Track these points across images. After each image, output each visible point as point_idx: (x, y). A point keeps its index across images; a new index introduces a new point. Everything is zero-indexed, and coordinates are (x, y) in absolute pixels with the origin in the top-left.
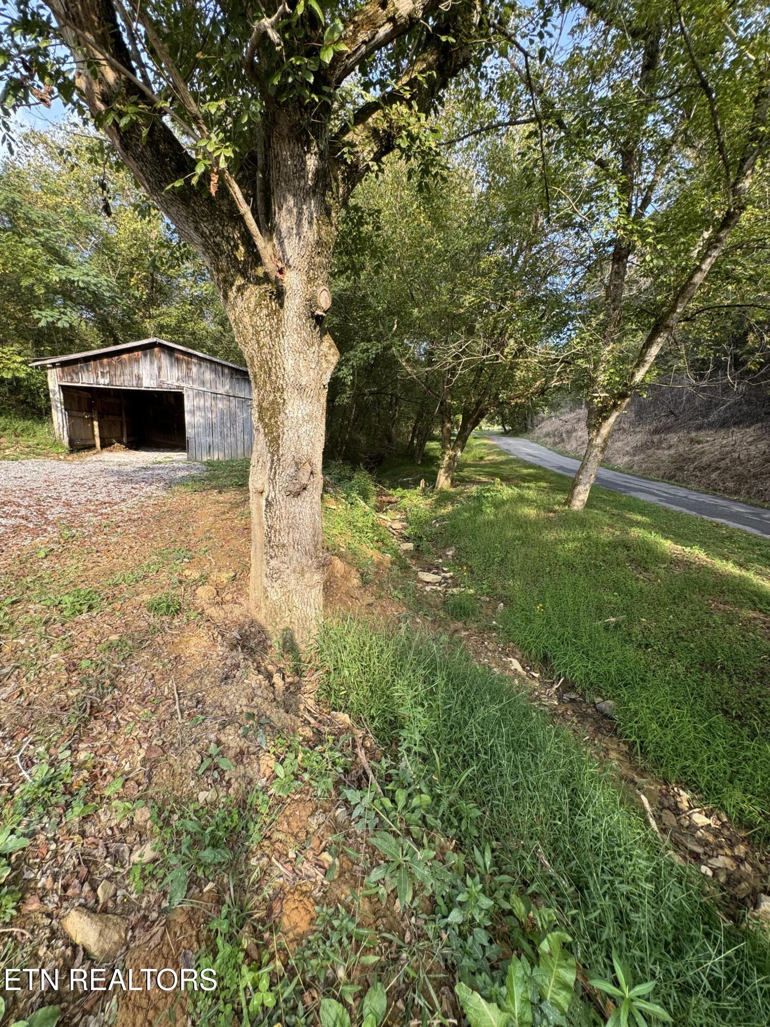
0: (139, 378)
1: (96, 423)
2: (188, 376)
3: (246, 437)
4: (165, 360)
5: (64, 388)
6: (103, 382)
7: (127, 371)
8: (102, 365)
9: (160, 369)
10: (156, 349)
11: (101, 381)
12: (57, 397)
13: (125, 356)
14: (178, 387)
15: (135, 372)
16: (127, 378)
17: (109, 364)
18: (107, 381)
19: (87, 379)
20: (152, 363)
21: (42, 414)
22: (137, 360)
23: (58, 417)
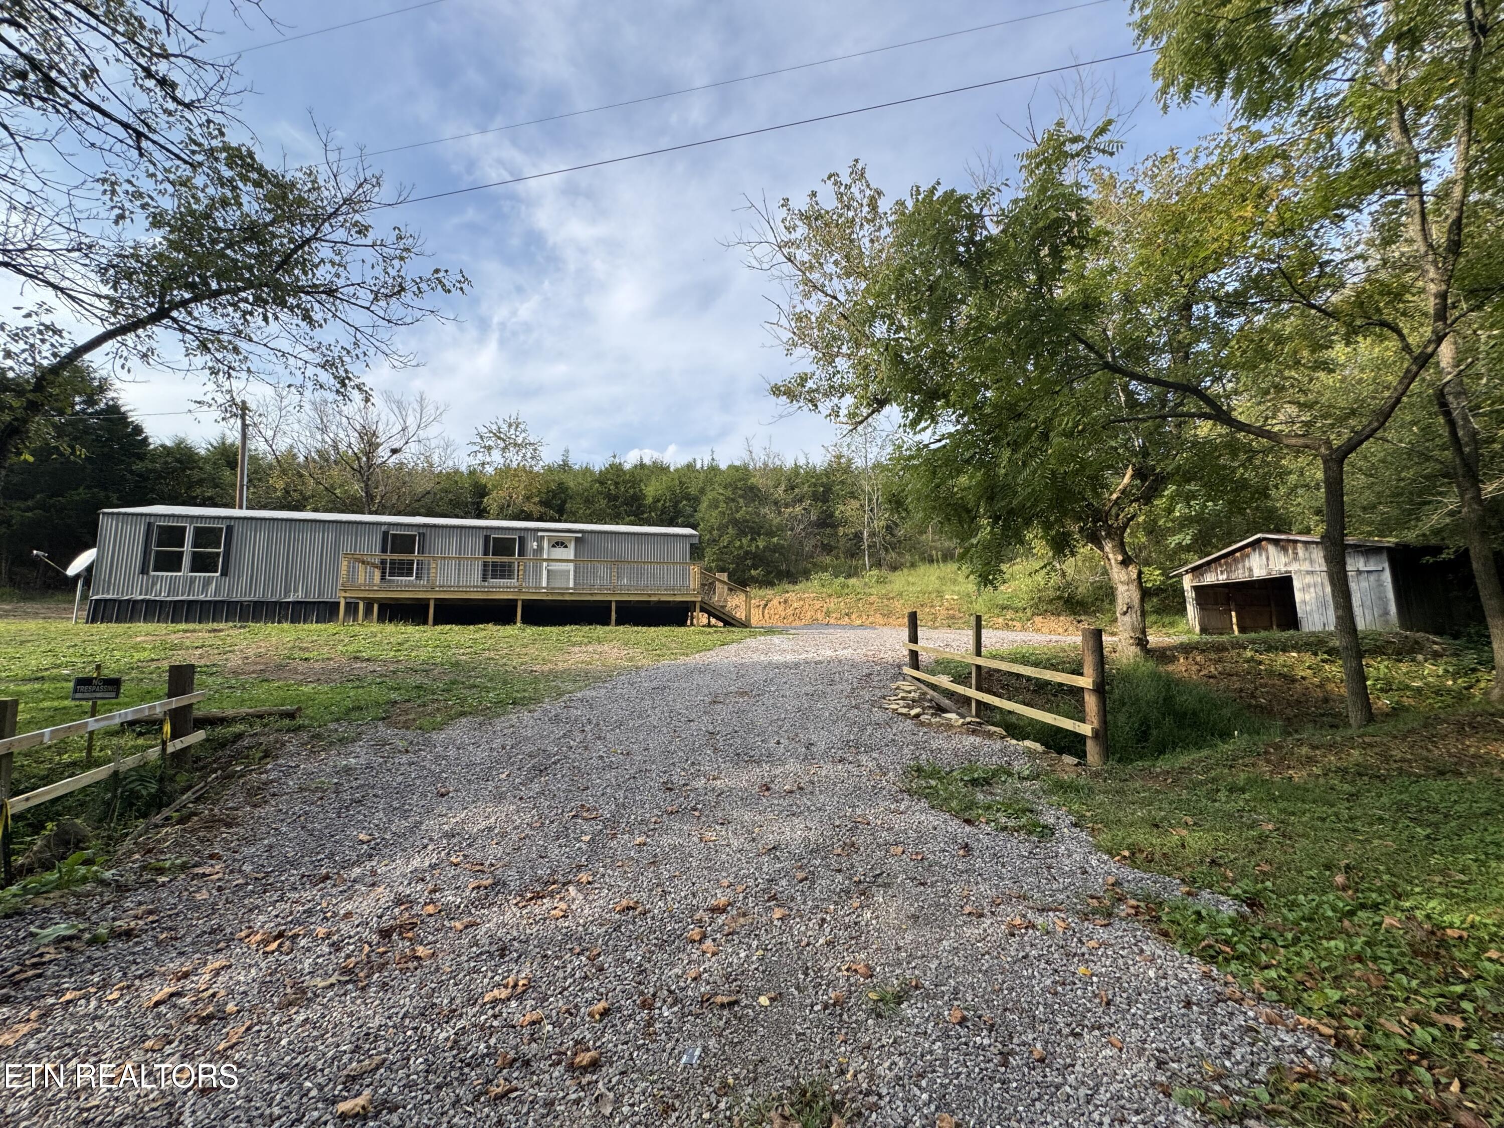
0: (1250, 570)
1: (1233, 614)
2: (1296, 558)
3: (1366, 612)
4: (1271, 549)
5: (1195, 588)
6: (1222, 578)
7: (1240, 566)
8: (1221, 566)
9: (1268, 559)
10: (1263, 543)
11: (1220, 578)
12: (1190, 595)
13: (1238, 554)
14: (1286, 572)
15: (1247, 565)
16: (1240, 571)
17: (1226, 563)
18: (1225, 577)
19: (1210, 578)
20: (1260, 555)
21: (1181, 610)
22: (1248, 556)
23: (1191, 610)
